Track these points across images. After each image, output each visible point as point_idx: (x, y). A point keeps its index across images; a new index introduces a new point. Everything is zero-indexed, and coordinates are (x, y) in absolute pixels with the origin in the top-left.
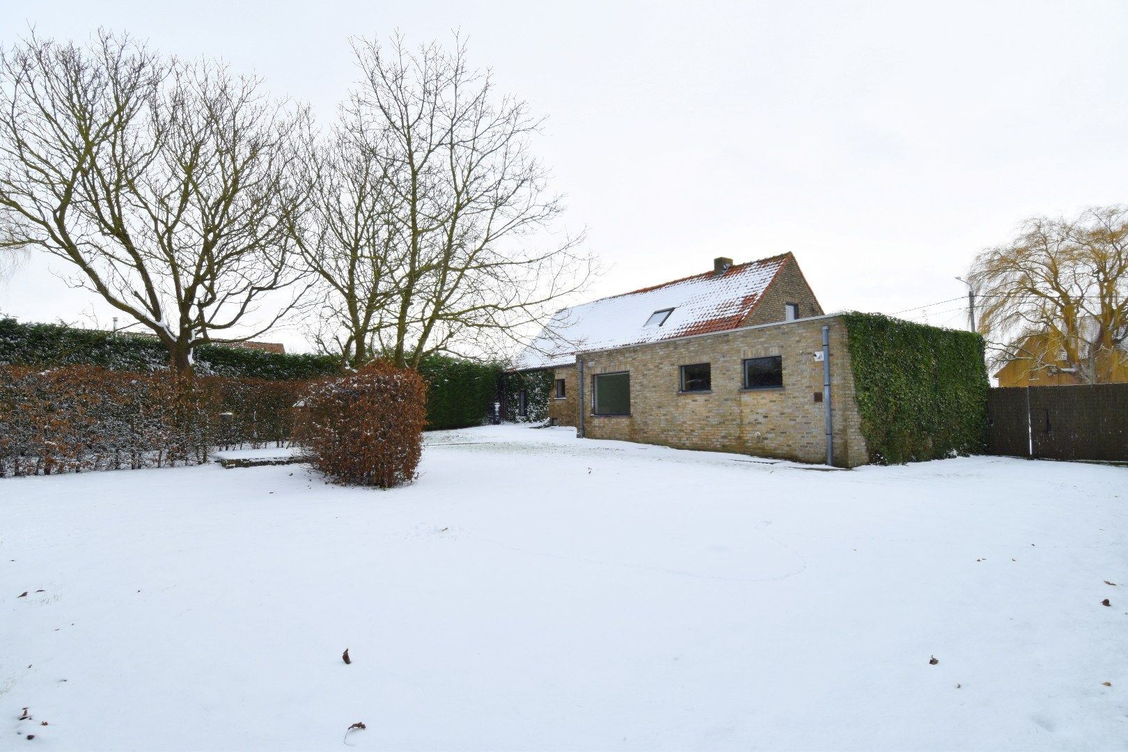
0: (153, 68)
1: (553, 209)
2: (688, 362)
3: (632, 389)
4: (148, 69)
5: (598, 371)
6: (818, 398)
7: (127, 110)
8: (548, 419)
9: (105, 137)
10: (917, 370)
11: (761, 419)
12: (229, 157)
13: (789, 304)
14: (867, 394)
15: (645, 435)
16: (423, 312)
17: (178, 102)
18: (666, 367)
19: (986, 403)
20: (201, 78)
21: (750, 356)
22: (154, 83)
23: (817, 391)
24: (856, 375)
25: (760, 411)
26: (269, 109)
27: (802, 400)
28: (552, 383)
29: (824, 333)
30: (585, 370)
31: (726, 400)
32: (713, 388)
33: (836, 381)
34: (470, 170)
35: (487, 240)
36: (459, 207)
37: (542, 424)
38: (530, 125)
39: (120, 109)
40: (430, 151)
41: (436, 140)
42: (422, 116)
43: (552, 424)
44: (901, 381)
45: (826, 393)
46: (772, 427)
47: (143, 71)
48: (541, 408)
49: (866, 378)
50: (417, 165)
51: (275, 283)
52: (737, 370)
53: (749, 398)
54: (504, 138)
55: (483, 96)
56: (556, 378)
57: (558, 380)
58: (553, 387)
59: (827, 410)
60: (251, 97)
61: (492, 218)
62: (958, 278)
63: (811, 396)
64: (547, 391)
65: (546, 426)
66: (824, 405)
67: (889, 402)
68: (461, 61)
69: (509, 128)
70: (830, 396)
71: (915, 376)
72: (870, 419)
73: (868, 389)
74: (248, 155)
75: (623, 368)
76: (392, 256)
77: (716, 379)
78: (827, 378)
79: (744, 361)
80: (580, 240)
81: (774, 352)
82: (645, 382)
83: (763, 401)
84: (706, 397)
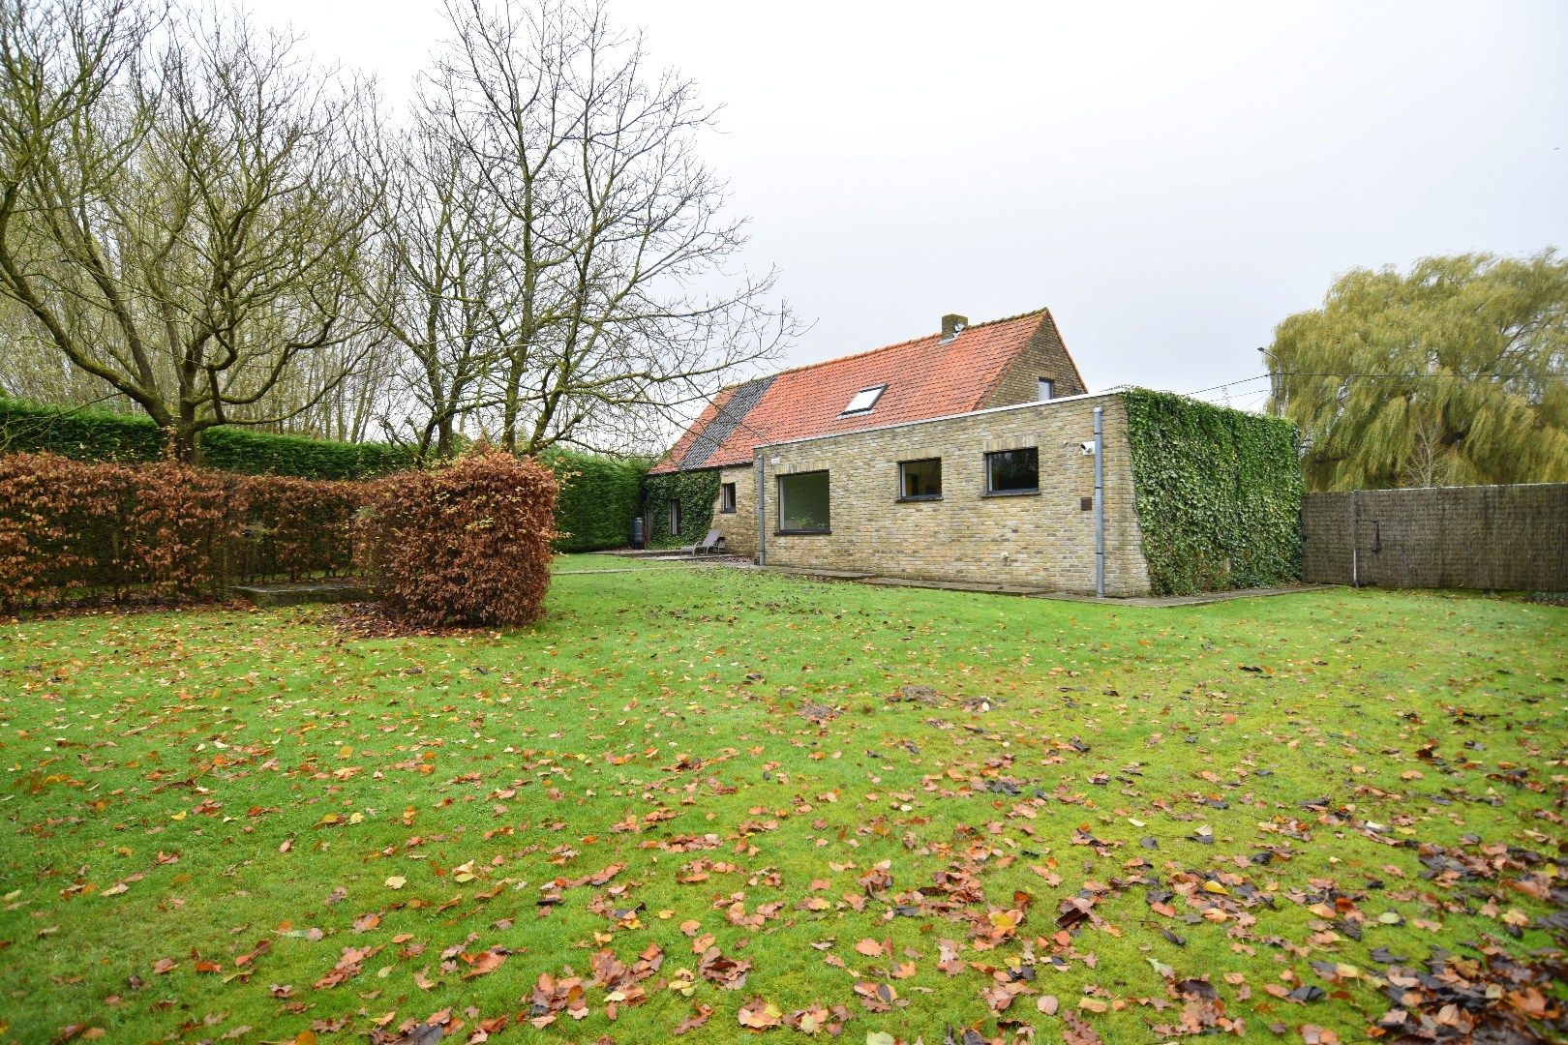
0: (138, 11)
1: (729, 239)
2: (909, 456)
3: (832, 494)
4: (127, 13)
5: (785, 470)
6: (1086, 505)
7: (96, 75)
9: (63, 115)
10: (1212, 467)
11: (1009, 535)
12: (252, 150)
13: (1042, 380)
14: (1151, 499)
15: (851, 558)
16: (545, 381)
17: (174, 67)
18: (881, 465)
19: (1300, 512)
20: (210, 30)
21: (995, 448)
22: (136, 35)
23: (1085, 495)
24: (1136, 474)
25: (1009, 523)
26: (311, 81)
27: (1065, 509)
28: (717, 489)
29: (1096, 416)
30: (766, 470)
31: (962, 509)
32: (944, 492)
33: (1112, 481)
34: (613, 178)
35: (635, 281)
36: (597, 231)
38: (699, 116)
39: (86, 73)
40: (551, 148)
41: (559, 132)
42: (539, 96)
44: (1193, 481)
45: (1097, 499)
46: (1023, 544)
47: (121, 15)
48: (701, 524)
49: (1150, 478)
50: (532, 168)
51: (324, 338)
52: (978, 467)
53: (992, 506)
54: (661, 134)
55: (630, 69)
56: (723, 481)
57: (725, 485)
58: (719, 494)
59: (1098, 521)
60: (287, 60)
61: (642, 249)
62: (1261, 349)
63: (1076, 504)
64: (709, 500)
66: (1093, 515)
67: (1178, 509)
68: (601, 16)
69: (669, 119)
70: (1103, 503)
71: (1211, 476)
72: (1153, 533)
73: (1151, 493)
74: (281, 148)
75: (819, 467)
76: (495, 301)
77: (949, 481)
78: (1098, 478)
79: (988, 455)
80: (766, 286)
81: (1028, 442)
82: (851, 485)
83: (1013, 510)
84: (933, 505)
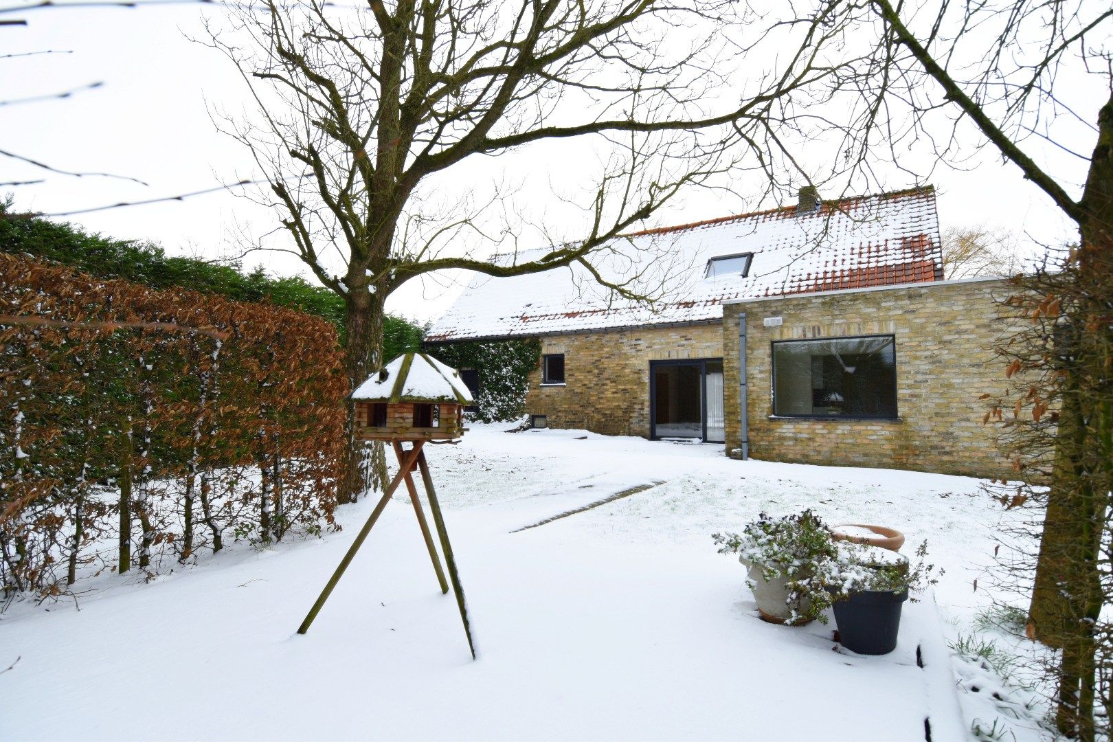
8: (526, 416)
15: (946, 458)
28: (537, 360)
30: (753, 333)
37: (516, 425)
43: (532, 425)
48: (511, 400)
56: (545, 351)
57: (545, 356)
58: (538, 366)
64: (524, 372)
65: (523, 428)
75: (863, 330)
